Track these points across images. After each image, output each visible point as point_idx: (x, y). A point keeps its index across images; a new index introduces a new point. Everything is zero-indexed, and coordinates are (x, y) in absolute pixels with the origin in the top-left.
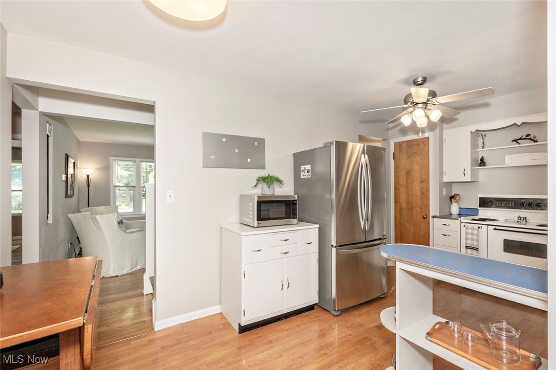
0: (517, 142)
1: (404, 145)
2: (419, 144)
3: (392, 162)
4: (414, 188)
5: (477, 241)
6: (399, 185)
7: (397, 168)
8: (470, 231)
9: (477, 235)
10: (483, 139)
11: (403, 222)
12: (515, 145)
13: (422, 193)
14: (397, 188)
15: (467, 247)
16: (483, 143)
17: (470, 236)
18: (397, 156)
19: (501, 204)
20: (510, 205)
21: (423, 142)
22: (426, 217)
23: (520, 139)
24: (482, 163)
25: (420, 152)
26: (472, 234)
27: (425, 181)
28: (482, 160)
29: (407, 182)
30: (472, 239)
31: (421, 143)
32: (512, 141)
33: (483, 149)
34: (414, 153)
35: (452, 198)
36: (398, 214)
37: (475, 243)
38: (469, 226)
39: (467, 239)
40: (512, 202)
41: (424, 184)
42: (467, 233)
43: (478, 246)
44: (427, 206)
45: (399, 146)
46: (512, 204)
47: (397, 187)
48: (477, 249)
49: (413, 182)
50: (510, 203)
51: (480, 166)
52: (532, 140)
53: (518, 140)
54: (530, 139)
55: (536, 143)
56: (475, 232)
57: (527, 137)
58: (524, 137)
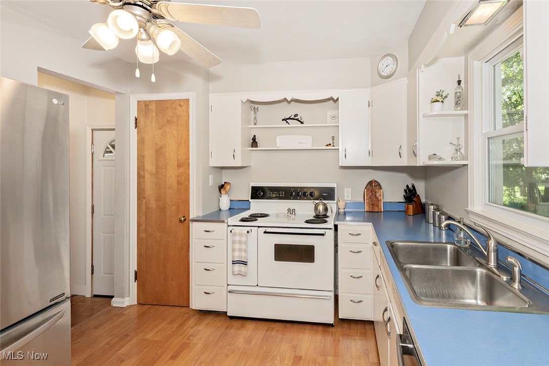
0: (287, 122)
1: (153, 107)
2: (176, 108)
3: (134, 132)
4: (168, 175)
5: (246, 251)
6: (144, 170)
7: (141, 142)
8: (237, 238)
9: (246, 243)
10: (255, 113)
11: (150, 230)
12: (284, 124)
13: (179, 183)
14: (141, 176)
15: (234, 263)
16: (255, 118)
17: (237, 246)
18: (141, 123)
19: (273, 194)
21: (180, 105)
22: (185, 221)
23: (289, 118)
24: (254, 143)
25: (176, 120)
26: (240, 242)
27: (184, 164)
28: (254, 139)
29: (157, 166)
30: (240, 250)
31: (179, 107)
32: (283, 120)
33: (255, 126)
34: (168, 121)
35: (222, 187)
36: (144, 218)
37: (243, 254)
38: (237, 231)
39: (233, 250)
40: (282, 192)
41: (181, 170)
42: (234, 242)
43: (246, 258)
44: (186, 202)
45: (144, 106)
46: (282, 194)
47: (142, 173)
48: (245, 263)
49: (166, 166)
51: (252, 147)
52: (299, 121)
53: (287, 119)
54: (297, 120)
55: (302, 125)
56: (244, 239)
57: (295, 118)
58: (293, 117)
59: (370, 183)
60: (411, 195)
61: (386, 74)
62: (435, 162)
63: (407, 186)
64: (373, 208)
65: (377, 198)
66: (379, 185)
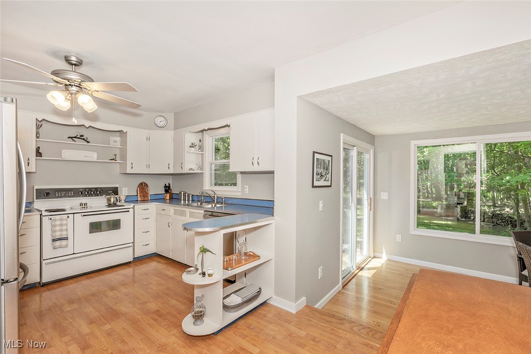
0: (73, 140)
5: (67, 230)
8: (57, 223)
9: (67, 225)
10: (38, 128)
12: (70, 141)
15: (54, 241)
16: (38, 133)
17: (58, 228)
19: (61, 194)
20: (70, 195)
23: (75, 137)
24: (38, 153)
26: (60, 225)
28: (38, 150)
30: (61, 230)
32: (69, 138)
33: (40, 140)
37: (64, 233)
38: (57, 218)
39: (53, 231)
42: (53, 226)
43: (67, 235)
46: (71, 194)
48: (65, 239)
50: (70, 192)
51: (37, 156)
52: (86, 141)
53: (74, 137)
54: (84, 139)
55: (88, 144)
56: (64, 222)
57: (81, 137)
58: (79, 136)
59: (141, 184)
60: (167, 189)
61: (160, 125)
62: (191, 172)
63: (165, 185)
64: (144, 198)
65: (146, 192)
66: (146, 185)
